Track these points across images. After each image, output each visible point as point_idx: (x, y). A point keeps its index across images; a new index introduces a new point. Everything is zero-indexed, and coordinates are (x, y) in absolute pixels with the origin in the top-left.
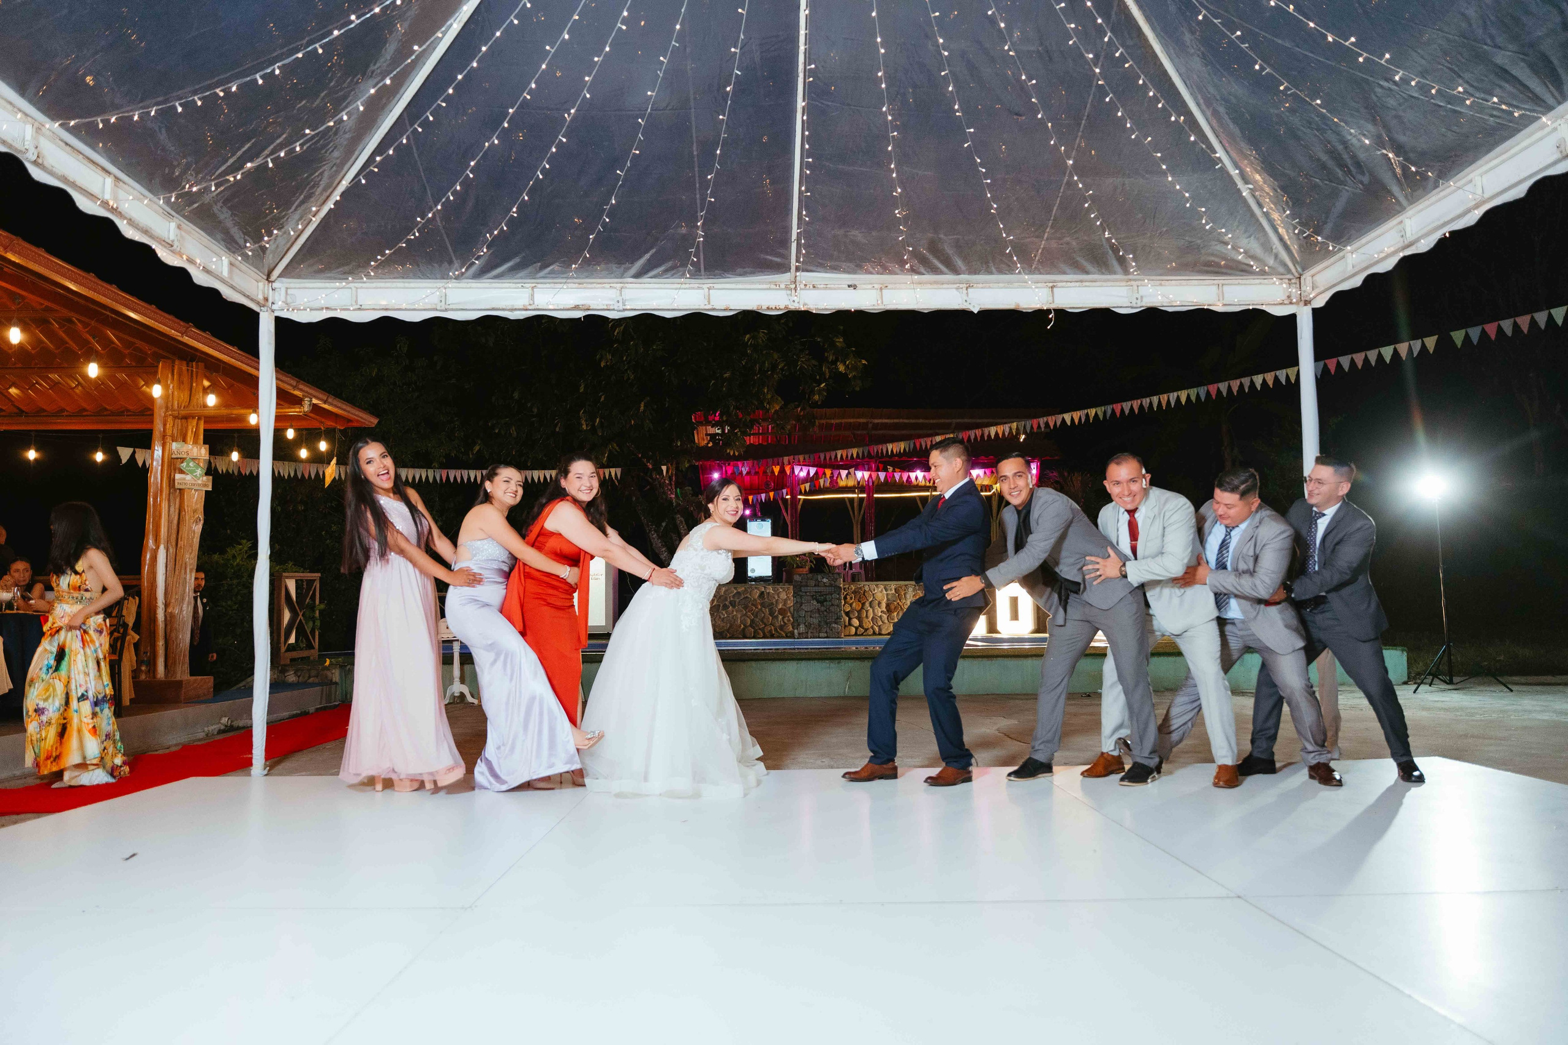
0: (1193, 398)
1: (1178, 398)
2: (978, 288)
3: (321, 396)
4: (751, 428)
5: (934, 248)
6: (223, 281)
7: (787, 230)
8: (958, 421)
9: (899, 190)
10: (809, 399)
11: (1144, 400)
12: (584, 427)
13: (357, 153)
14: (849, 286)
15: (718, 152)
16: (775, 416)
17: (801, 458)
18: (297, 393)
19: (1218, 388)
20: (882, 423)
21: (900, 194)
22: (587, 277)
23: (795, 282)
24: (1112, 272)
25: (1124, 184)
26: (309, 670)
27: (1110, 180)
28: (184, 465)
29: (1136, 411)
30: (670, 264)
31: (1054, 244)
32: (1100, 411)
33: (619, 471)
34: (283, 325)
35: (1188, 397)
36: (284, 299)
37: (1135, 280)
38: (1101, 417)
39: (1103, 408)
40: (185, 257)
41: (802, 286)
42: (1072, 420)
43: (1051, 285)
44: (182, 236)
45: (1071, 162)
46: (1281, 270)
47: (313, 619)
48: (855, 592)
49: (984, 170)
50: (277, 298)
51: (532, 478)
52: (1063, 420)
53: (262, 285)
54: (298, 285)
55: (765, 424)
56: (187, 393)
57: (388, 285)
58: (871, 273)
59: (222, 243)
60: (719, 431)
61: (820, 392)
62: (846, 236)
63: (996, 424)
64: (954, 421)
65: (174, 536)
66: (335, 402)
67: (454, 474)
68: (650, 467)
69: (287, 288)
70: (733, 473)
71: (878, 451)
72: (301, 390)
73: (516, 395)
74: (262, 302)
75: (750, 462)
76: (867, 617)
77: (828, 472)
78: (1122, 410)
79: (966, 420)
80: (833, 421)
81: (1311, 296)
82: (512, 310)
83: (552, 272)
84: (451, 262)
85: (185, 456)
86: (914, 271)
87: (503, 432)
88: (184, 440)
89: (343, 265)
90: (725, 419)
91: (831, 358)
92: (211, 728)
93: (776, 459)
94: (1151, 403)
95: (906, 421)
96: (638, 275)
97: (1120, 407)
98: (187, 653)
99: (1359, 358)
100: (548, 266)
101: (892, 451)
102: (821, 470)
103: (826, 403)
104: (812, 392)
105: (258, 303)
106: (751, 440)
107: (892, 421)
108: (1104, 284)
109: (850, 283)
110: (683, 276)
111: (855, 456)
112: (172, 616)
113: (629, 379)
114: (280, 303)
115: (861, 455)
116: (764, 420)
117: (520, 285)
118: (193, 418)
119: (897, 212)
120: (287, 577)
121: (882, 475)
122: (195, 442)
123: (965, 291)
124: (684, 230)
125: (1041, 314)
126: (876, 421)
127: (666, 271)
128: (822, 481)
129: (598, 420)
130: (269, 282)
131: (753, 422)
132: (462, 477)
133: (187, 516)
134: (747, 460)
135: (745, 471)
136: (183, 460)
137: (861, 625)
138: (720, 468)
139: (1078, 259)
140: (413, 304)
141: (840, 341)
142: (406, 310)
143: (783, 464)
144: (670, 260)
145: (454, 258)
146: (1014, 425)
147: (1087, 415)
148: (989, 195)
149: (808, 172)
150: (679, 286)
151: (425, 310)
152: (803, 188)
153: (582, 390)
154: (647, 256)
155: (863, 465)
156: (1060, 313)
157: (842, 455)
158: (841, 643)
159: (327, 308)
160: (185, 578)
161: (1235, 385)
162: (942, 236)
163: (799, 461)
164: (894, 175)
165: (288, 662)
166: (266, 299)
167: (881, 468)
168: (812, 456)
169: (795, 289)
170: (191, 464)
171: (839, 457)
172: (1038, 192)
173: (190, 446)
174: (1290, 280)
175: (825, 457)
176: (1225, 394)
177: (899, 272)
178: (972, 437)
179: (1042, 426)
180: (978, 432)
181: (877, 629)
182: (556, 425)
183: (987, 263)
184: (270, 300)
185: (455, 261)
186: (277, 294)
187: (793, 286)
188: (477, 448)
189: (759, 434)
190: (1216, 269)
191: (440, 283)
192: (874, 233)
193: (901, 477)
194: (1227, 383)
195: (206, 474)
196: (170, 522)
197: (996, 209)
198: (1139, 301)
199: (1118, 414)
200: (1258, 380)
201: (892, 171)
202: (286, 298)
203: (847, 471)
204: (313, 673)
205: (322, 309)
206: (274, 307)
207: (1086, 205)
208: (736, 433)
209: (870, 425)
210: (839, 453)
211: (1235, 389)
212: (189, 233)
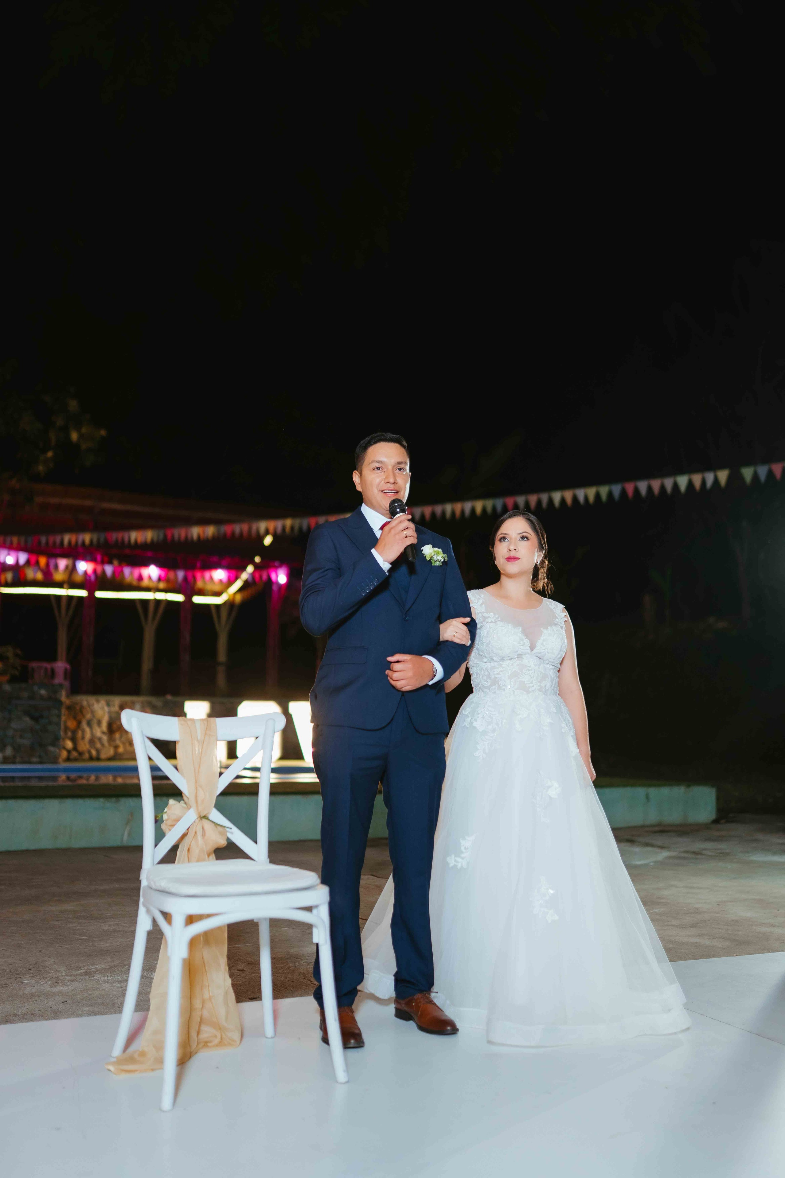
0: (489, 509)
1: (473, 510)
10: (30, 469)
17: (15, 540)
48: (69, 708)
61: (45, 462)
76: (83, 738)
77: (43, 561)
91: (60, 422)
99: (656, 484)
101: (135, 540)
102: (35, 557)
104: (36, 460)
115: (97, 542)
121: (109, 570)
126: (105, 505)
137: (75, 748)
141: (73, 405)
157: (69, 541)
158: (58, 770)
163: (12, 544)
171: (65, 543)
180: (245, 527)
181: (94, 753)
210: (67, 538)
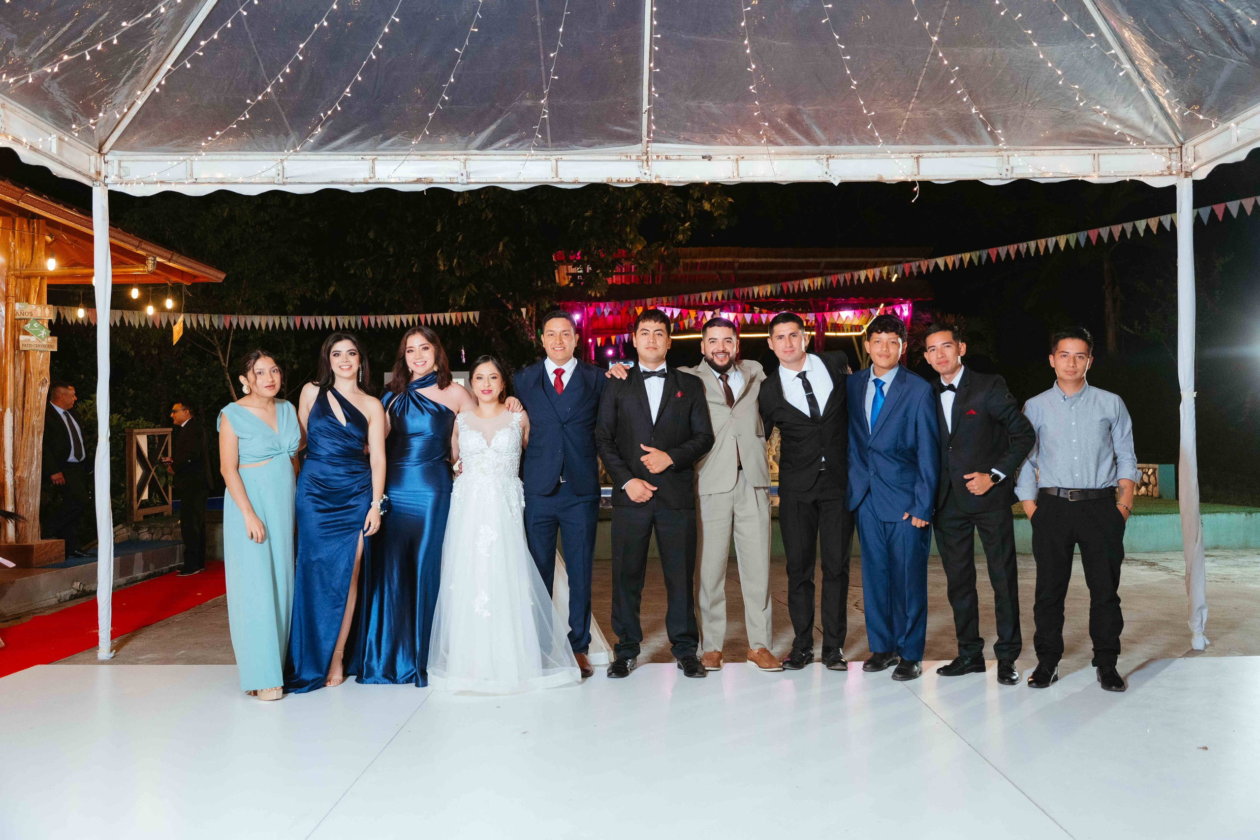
0: (1072, 244)
1: (1057, 243)
2: (837, 158)
3: (165, 254)
4: (614, 268)
5: (793, 119)
6: (52, 158)
7: (638, 101)
8: (828, 260)
9: (754, 66)
10: (673, 238)
11: (1021, 245)
12: (442, 268)
13: (185, 26)
14: (704, 157)
15: (561, 30)
16: (638, 256)
17: (665, 299)
18: (140, 252)
19: (1099, 233)
20: (749, 263)
21: (754, 70)
22: (429, 149)
23: (647, 153)
24: (980, 142)
25: (994, 54)
26: (162, 528)
27: (979, 50)
28: (28, 325)
29: (1013, 257)
30: (516, 135)
31: (919, 115)
32: (975, 255)
33: (477, 314)
34: (117, 200)
35: (1067, 241)
36: (117, 173)
37: (1006, 150)
38: (976, 262)
39: (978, 253)
40: (10, 137)
41: (654, 157)
42: (946, 265)
43: (917, 155)
44: (6, 115)
45: (936, 38)
46: (1162, 139)
47: (166, 475)
49: (843, 47)
50: (109, 171)
51: (389, 323)
52: (936, 263)
53: (94, 158)
54: (131, 158)
55: (625, 263)
56: (29, 252)
57: (223, 157)
58: (727, 144)
59: (49, 119)
60: (581, 271)
61: (684, 232)
62: (699, 107)
63: (865, 268)
64: (824, 260)
65: (20, 398)
66: (181, 260)
67: (308, 321)
68: (510, 307)
69: (120, 161)
70: (595, 313)
71: (743, 295)
72: (143, 249)
73: (371, 235)
74: (94, 176)
75: (612, 303)
77: (693, 313)
78: (998, 254)
79: (836, 260)
80: (698, 261)
81: (1193, 168)
82: (352, 184)
83: (393, 144)
84: (287, 135)
85: (29, 317)
86: (771, 142)
87: (358, 273)
88: (28, 301)
89: (177, 138)
90: (586, 259)
91: (696, 196)
92: (63, 593)
93: (638, 301)
94: (1028, 249)
95: (773, 260)
96: (483, 147)
97: (995, 253)
98: (37, 517)
99: (1248, 204)
100: (389, 138)
101: (758, 294)
102: (685, 311)
103: (689, 243)
104: (677, 231)
105: (90, 178)
106: (614, 279)
107: (759, 260)
108: (974, 154)
109: (704, 154)
110: (528, 149)
111: (720, 298)
112: (21, 479)
113: (487, 217)
114: (113, 177)
115: (726, 298)
116: (627, 259)
117: (360, 157)
118: (36, 277)
119: (751, 87)
120: (139, 434)
121: (748, 317)
122: (39, 302)
123: (825, 163)
124: (529, 103)
125: (905, 187)
126: (743, 260)
127: (511, 143)
128: (686, 322)
129: (455, 261)
130: (101, 154)
131: (616, 262)
132: (316, 324)
133: (34, 380)
134: (608, 301)
135: (607, 312)
136: (27, 321)
138: (581, 310)
139: (945, 129)
140: (250, 177)
142: (243, 183)
143: (646, 304)
144: (514, 132)
145: (291, 131)
146: (885, 269)
147: (961, 260)
148: (848, 72)
149: (657, 48)
150: (525, 158)
151: (262, 183)
152: (652, 65)
153: (439, 229)
154: (493, 127)
155: (729, 306)
156: (926, 185)
157: (706, 298)
159: (162, 182)
160: (33, 442)
161: (1117, 230)
162: (801, 107)
163: (662, 302)
164: (748, 51)
165: (141, 519)
166: (99, 173)
167: (747, 311)
168: (676, 298)
169: (647, 161)
170: (35, 325)
171: (703, 299)
172: (903, 63)
173: (34, 307)
174: (1170, 149)
175: (689, 300)
176: (1106, 240)
177: (755, 142)
178: (842, 281)
179: (915, 270)
180: (848, 275)
182: (413, 265)
183: (849, 133)
184: (103, 174)
185: (292, 134)
186: (109, 167)
187: (645, 158)
188: (332, 289)
189: (621, 273)
190: (1093, 139)
191: (278, 156)
192: (729, 105)
193: (768, 317)
194: (1108, 228)
195: (51, 335)
196: (16, 384)
197: (856, 86)
198: (1009, 173)
199: (994, 259)
200: (1141, 225)
201: (746, 47)
202: (119, 171)
203: (711, 313)
204: (167, 530)
205: (157, 182)
206: (107, 181)
207: (952, 82)
208: (598, 274)
209: (736, 265)
210: (704, 295)
211: (1117, 235)
212: (13, 111)
